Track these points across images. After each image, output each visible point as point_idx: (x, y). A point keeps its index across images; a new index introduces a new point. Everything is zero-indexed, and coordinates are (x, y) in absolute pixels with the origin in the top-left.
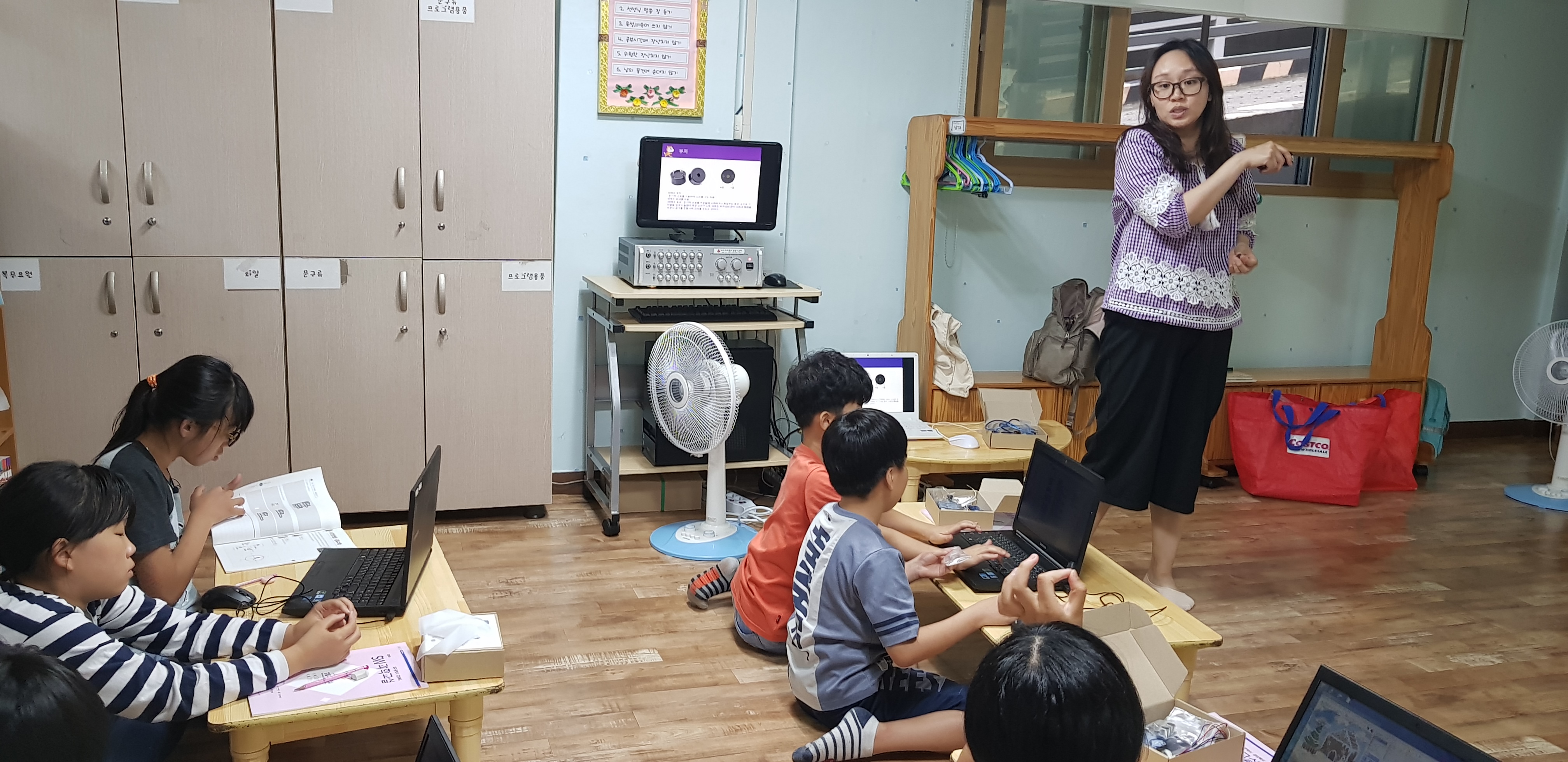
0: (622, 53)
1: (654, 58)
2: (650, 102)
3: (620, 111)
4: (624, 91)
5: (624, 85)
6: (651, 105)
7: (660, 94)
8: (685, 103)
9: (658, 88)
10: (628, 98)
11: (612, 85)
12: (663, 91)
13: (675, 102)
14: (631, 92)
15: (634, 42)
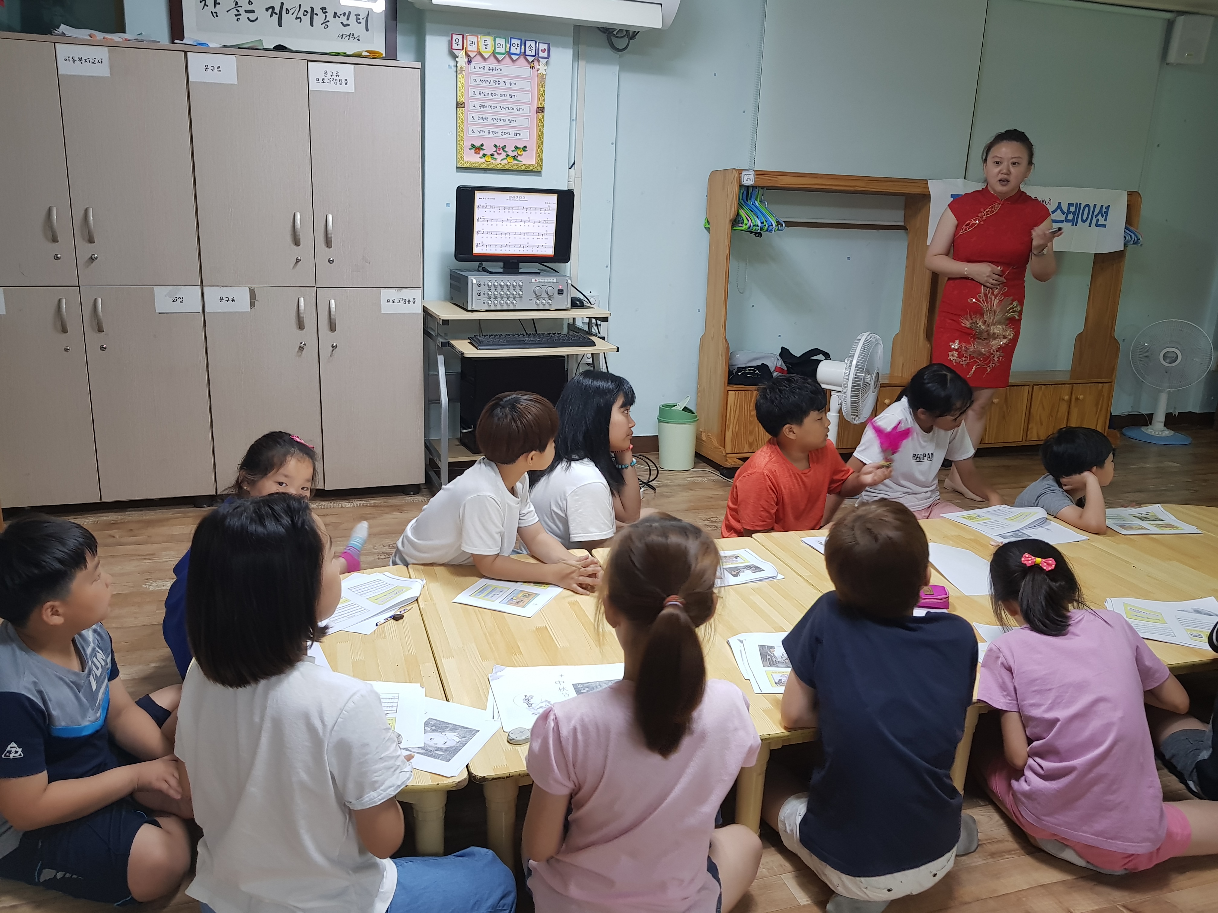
0: (476, 118)
1: (502, 122)
3: (474, 166)
4: (477, 149)
5: (477, 144)
6: (500, 161)
7: (507, 152)
8: (527, 160)
9: (505, 146)
10: (481, 155)
11: (468, 144)
12: (510, 149)
13: (519, 158)
14: (484, 150)
15: (486, 109)
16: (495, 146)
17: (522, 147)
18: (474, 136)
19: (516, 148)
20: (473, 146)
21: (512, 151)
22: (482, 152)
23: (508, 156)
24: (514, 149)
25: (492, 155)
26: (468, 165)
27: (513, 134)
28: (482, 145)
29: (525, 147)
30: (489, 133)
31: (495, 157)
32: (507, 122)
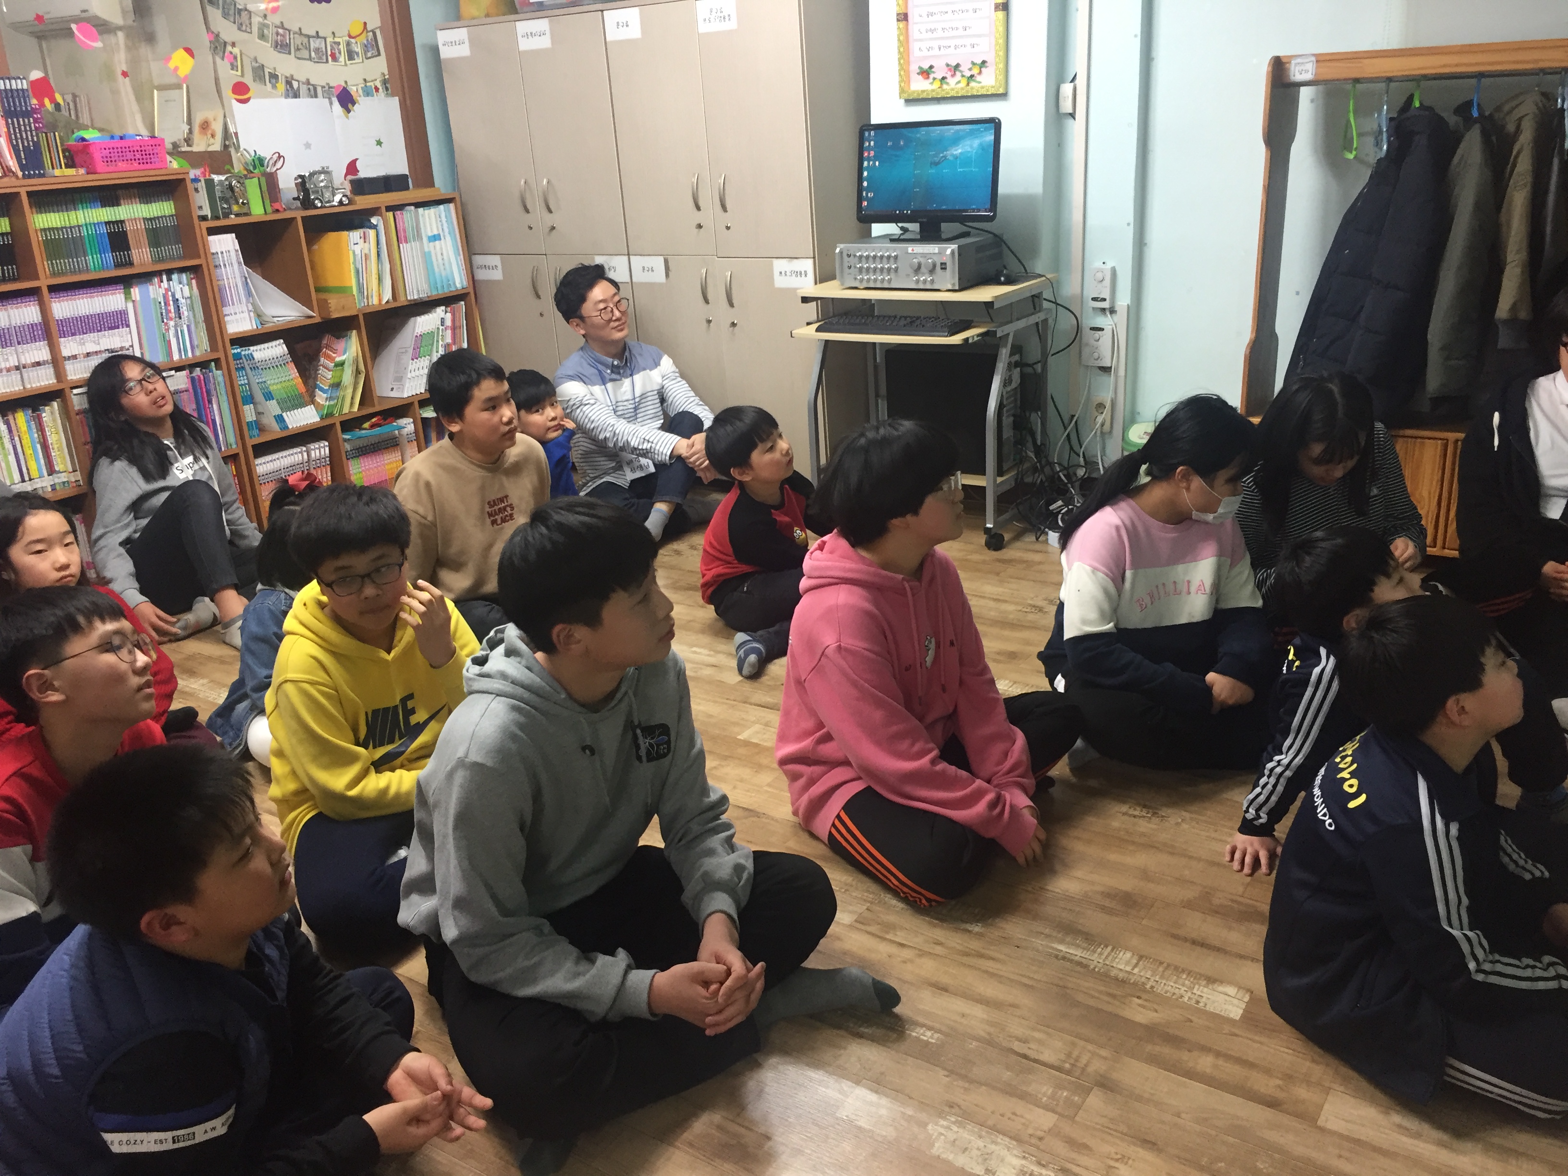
0: (923, 31)
1: (955, 33)
2: (952, 81)
3: (924, 96)
4: (925, 73)
5: (926, 66)
6: (955, 85)
7: (961, 72)
8: (988, 80)
9: (958, 66)
10: (931, 80)
11: (914, 68)
12: (965, 68)
13: (978, 78)
14: (934, 72)
15: (934, 16)
16: (948, 65)
17: (979, 62)
18: (920, 57)
19: (973, 64)
20: (920, 68)
21: (970, 69)
22: (932, 76)
23: (963, 76)
24: (970, 66)
25: (944, 78)
26: (915, 96)
27: (969, 47)
28: (931, 67)
29: (984, 62)
30: (940, 49)
31: (948, 80)
32: (961, 32)
